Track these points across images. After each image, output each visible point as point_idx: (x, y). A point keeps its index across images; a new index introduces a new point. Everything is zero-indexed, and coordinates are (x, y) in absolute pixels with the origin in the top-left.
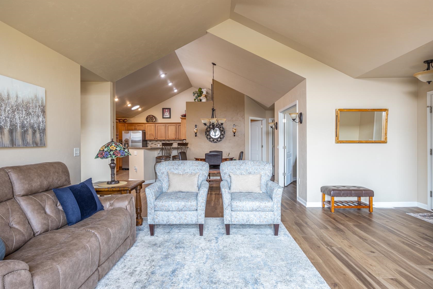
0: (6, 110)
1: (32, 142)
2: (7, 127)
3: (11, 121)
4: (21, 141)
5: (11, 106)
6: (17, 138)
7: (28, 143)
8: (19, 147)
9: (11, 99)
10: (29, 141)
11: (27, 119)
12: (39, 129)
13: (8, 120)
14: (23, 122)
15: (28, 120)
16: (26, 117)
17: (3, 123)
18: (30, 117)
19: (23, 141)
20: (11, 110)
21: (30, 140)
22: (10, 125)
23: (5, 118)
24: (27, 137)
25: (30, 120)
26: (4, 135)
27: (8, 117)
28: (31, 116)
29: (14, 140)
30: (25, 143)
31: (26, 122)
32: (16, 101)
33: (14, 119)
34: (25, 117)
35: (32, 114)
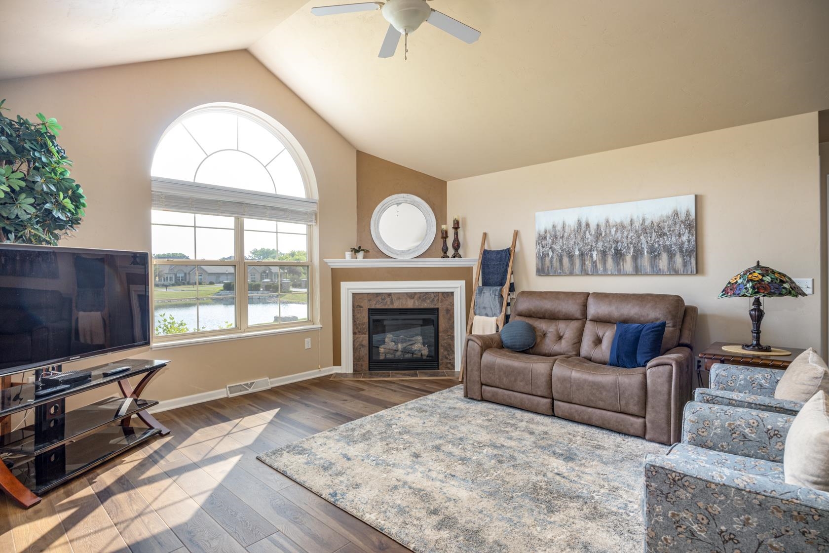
0: (629, 237)
1: (668, 268)
2: (630, 253)
3: (635, 247)
4: (649, 267)
5: (634, 231)
6: (642, 264)
7: (660, 269)
8: (646, 274)
9: (636, 223)
10: (661, 268)
11: (659, 241)
12: (681, 251)
13: (631, 246)
14: (653, 246)
15: (661, 243)
16: (657, 240)
17: (625, 250)
18: (664, 239)
19: (653, 268)
20: (635, 235)
21: (664, 266)
22: (634, 251)
23: (627, 244)
24: (659, 263)
25: (664, 242)
26: (626, 262)
27: (631, 243)
28: (665, 237)
29: (639, 267)
30: (655, 269)
31: (657, 246)
32: (642, 224)
33: (639, 244)
34: (655, 239)
35: (668, 234)
